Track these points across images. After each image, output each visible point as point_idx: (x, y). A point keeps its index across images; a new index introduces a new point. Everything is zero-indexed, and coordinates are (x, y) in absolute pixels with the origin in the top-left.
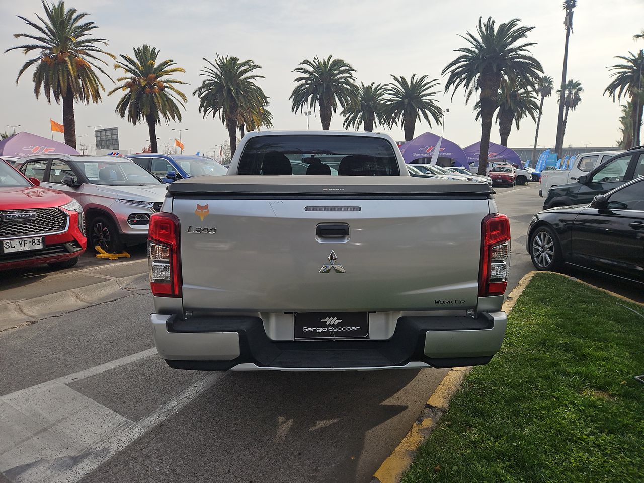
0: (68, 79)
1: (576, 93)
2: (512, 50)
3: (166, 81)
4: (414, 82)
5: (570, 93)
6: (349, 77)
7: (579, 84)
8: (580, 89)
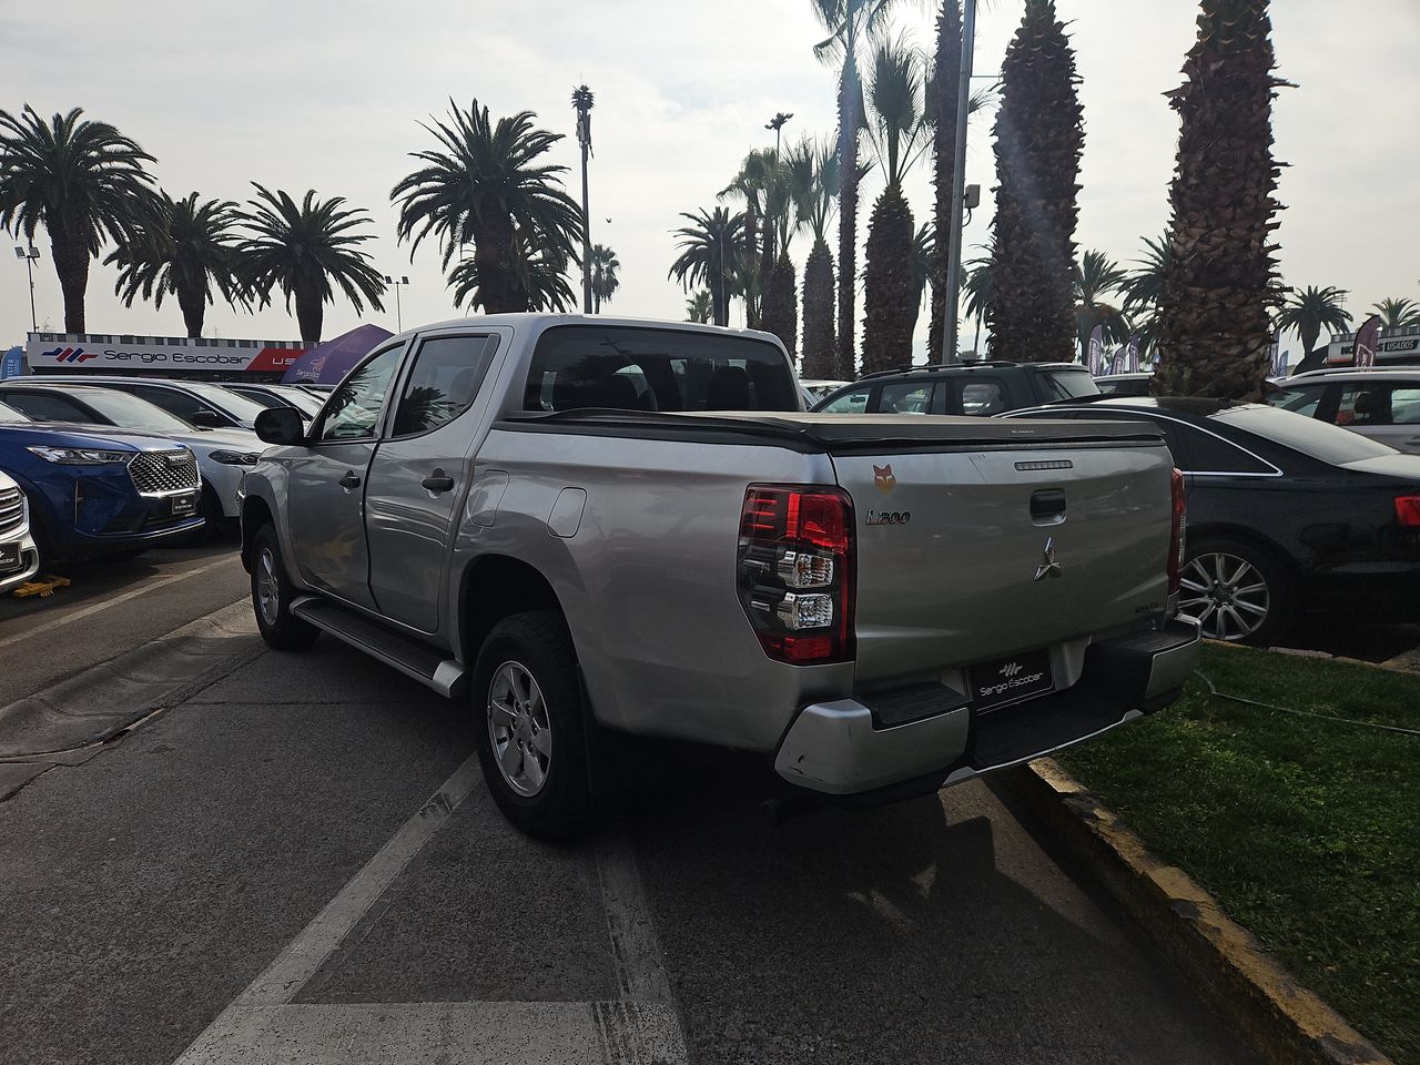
1: (610, 271)
2: (530, 174)
4: (312, 210)
5: (600, 270)
6: (132, 171)
7: (613, 255)
8: (616, 264)
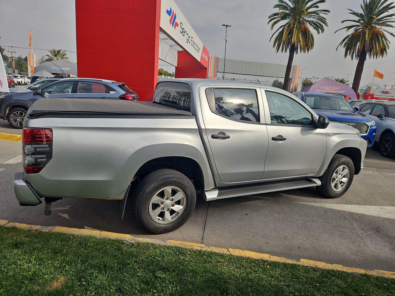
0: (365, 43)
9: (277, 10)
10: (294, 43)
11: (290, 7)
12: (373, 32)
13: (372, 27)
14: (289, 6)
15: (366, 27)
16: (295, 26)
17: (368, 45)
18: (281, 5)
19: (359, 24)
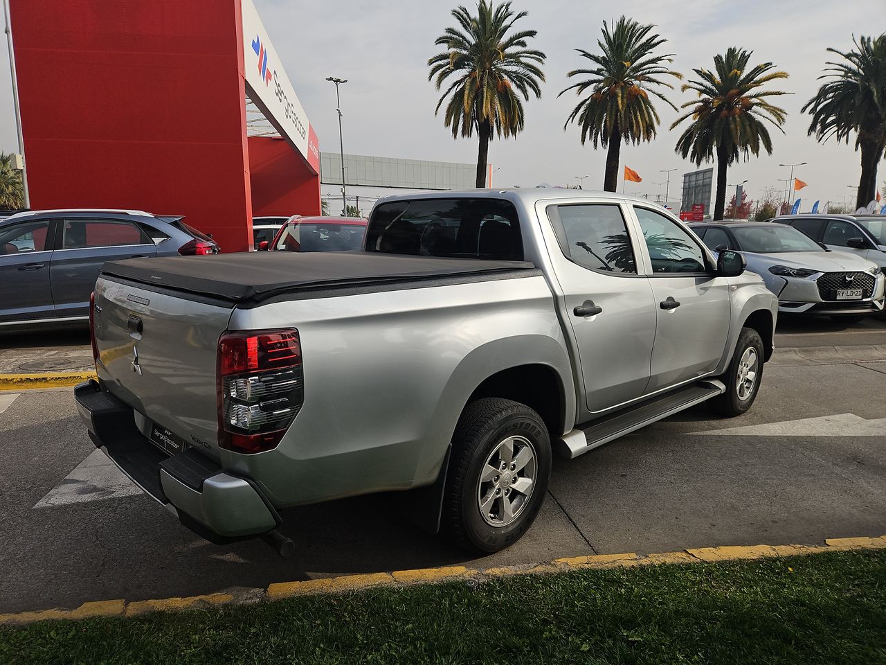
0: (617, 115)
3: (756, 96)
9: (444, 49)
10: (488, 116)
11: (468, 42)
12: (629, 94)
13: (626, 83)
14: (466, 41)
15: (615, 83)
16: (485, 82)
17: (623, 119)
18: (451, 38)
19: (601, 78)
